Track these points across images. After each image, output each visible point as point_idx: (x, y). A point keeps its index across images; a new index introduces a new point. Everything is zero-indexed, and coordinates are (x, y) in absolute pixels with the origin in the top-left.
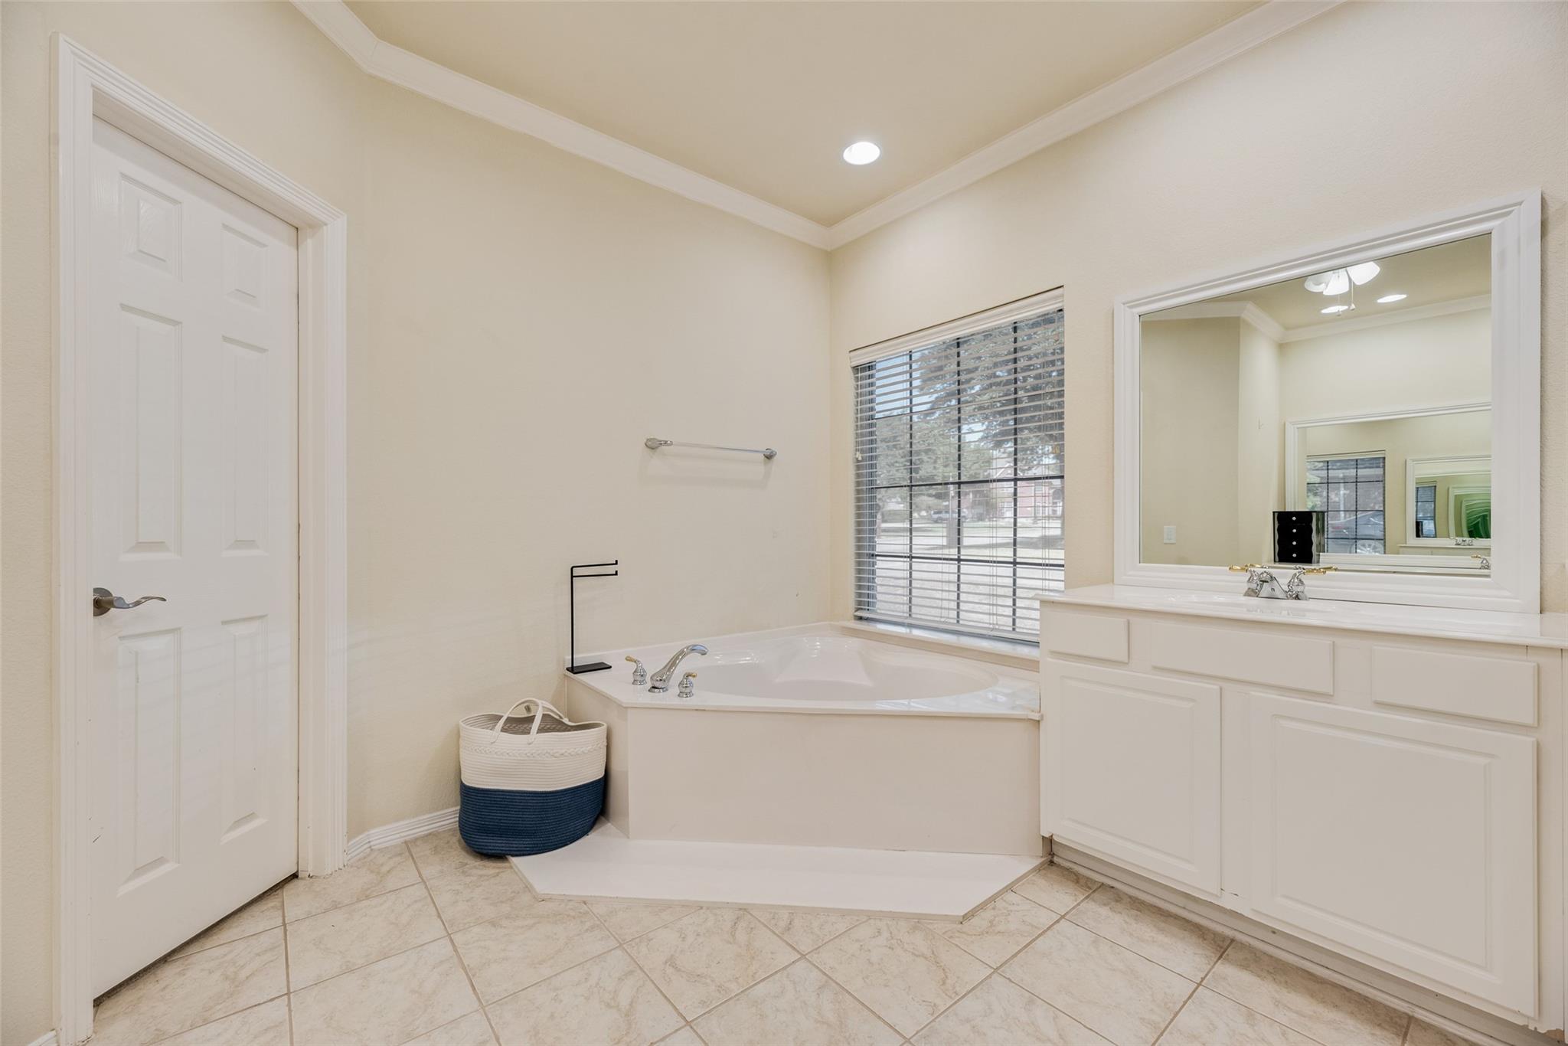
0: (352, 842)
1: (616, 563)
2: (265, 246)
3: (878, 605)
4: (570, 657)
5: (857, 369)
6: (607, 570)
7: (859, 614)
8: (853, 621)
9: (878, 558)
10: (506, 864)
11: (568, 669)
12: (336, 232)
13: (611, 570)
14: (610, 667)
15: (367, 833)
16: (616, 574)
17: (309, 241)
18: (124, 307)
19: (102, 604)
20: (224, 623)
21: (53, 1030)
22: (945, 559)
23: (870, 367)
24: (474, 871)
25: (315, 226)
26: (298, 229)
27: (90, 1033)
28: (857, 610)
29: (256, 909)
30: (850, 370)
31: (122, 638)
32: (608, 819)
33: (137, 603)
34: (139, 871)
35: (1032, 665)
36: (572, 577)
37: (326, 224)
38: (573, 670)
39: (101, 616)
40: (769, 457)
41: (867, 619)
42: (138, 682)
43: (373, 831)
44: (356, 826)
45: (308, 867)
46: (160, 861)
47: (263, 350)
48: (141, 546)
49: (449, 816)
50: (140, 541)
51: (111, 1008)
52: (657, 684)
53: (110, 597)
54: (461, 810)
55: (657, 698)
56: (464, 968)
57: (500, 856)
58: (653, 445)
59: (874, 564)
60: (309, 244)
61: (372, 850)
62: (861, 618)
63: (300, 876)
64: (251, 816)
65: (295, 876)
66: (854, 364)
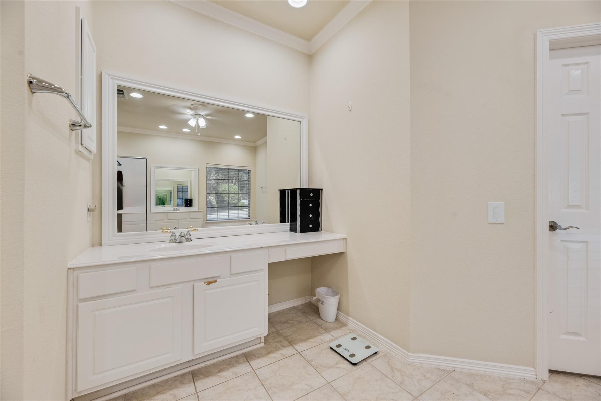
18: (563, 115)
19: (553, 227)
21: (535, 368)
27: (548, 379)
31: (561, 241)
33: (566, 229)
34: (568, 333)
39: (553, 232)
42: (568, 259)
48: (569, 206)
50: (570, 204)
51: (555, 377)
53: (556, 225)
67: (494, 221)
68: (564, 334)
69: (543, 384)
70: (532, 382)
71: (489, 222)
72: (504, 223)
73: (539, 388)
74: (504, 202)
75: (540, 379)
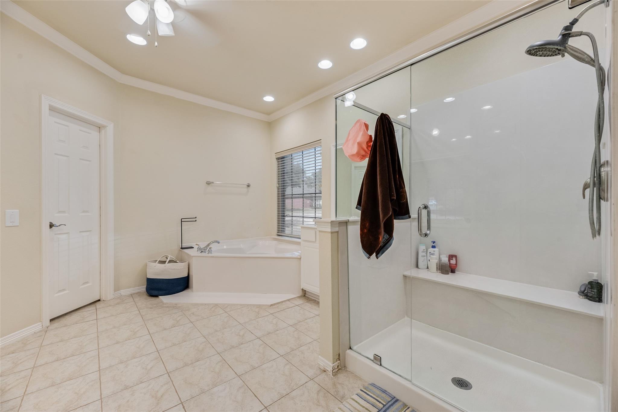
0: (116, 292)
1: (196, 218)
2: (90, 133)
3: (286, 232)
4: (181, 245)
5: (278, 159)
6: (193, 220)
7: (279, 234)
8: (276, 236)
9: (286, 217)
10: (158, 298)
11: (181, 248)
12: (110, 129)
13: (194, 220)
14: (193, 248)
15: (120, 291)
16: (196, 221)
17: (103, 131)
18: (56, 154)
19: (51, 226)
20: (80, 232)
21: (41, 322)
22: (300, 217)
23: (283, 158)
24: (149, 299)
25: (104, 127)
26: (100, 128)
27: (49, 325)
28: (278, 233)
29: (89, 307)
30: (275, 159)
31: (55, 234)
32: (189, 289)
33: (60, 226)
34: (60, 291)
35: (299, 243)
36: (182, 221)
37: (107, 126)
38: (182, 248)
39: (51, 229)
40: (248, 186)
41: (281, 235)
42: (59, 245)
43: (122, 291)
44: (117, 288)
45: (103, 298)
46: (64, 290)
47: (90, 161)
48: (60, 212)
49: (143, 288)
50: (60, 211)
51: (53, 322)
52: (203, 251)
53: (53, 224)
54: (146, 287)
55: (203, 254)
56: (141, 315)
57: (156, 296)
58: (208, 183)
59: (284, 219)
60: (103, 132)
61: (121, 296)
62: (279, 235)
63: (101, 300)
64: (87, 283)
65: (99, 300)
66: (277, 157)
67: (11, 225)
68: (57, 293)
69: (47, 329)
70: (41, 331)
71: (6, 226)
72: (18, 225)
73: (46, 331)
74: (18, 210)
75: (45, 327)
